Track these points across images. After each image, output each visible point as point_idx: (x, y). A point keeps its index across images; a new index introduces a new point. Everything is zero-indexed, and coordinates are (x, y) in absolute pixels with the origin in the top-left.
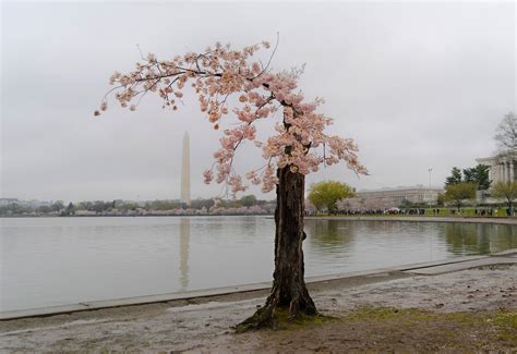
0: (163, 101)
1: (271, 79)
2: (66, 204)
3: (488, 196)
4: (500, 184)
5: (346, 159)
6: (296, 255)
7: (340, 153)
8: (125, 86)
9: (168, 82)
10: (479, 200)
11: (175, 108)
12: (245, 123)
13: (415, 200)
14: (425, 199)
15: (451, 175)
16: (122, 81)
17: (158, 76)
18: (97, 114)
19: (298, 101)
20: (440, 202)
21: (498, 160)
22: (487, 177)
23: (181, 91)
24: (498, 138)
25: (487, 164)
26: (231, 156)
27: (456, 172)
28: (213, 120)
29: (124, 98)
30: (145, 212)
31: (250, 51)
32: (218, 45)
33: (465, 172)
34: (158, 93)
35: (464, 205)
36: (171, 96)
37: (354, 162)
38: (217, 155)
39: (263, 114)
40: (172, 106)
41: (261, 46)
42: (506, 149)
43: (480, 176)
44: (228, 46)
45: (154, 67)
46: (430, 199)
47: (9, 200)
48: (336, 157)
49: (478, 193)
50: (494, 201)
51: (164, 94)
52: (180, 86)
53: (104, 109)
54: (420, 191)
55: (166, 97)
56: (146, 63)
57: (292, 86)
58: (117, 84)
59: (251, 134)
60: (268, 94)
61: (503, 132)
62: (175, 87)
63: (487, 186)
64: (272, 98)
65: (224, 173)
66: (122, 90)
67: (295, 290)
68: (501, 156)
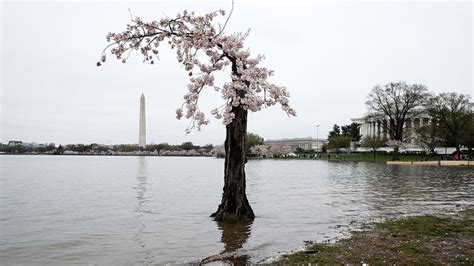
0: (143, 57)
1: (225, 40)
2: (57, 146)
3: (359, 146)
4: (368, 137)
5: (281, 102)
6: (240, 175)
7: (277, 97)
8: (118, 42)
9: (149, 40)
10: (352, 149)
11: (152, 62)
12: (205, 74)
13: (306, 148)
14: (314, 147)
15: (332, 130)
16: (117, 38)
17: (141, 36)
18: (99, 64)
19: (246, 56)
20: (324, 149)
21: (367, 119)
22: (358, 131)
23: (157, 49)
24: (368, 103)
25: (359, 122)
26: (196, 98)
27: (336, 128)
28: (188, 69)
29: (118, 52)
30: (113, 153)
31: (210, 17)
32: (185, 12)
33: (343, 128)
34: (140, 50)
35: (341, 152)
36: (150, 53)
37: (286, 105)
38: (186, 97)
39: (219, 67)
40: (150, 61)
41: (218, 13)
42: (374, 112)
43: (353, 131)
44: (193, 14)
45: (140, 28)
46: (317, 147)
47: (16, 142)
48: (274, 100)
49: (352, 144)
50: (363, 150)
51: (145, 50)
52: (156, 45)
53: (104, 61)
54: (310, 141)
55: (145, 54)
56: (135, 24)
57: (240, 45)
58: (112, 41)
59: (210, 82)
60: (221, 52)
61: (371, 99)
62: (152, 45)
63: (358, 138)
64: (223, 56)
65: (192, 111)
66: (116, 46)
67: (239, 200)
68: (370, 117)
